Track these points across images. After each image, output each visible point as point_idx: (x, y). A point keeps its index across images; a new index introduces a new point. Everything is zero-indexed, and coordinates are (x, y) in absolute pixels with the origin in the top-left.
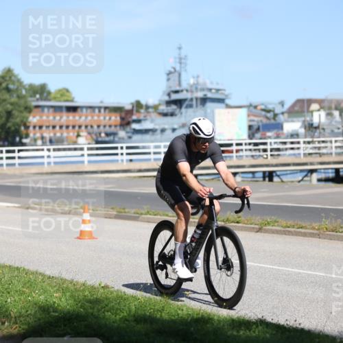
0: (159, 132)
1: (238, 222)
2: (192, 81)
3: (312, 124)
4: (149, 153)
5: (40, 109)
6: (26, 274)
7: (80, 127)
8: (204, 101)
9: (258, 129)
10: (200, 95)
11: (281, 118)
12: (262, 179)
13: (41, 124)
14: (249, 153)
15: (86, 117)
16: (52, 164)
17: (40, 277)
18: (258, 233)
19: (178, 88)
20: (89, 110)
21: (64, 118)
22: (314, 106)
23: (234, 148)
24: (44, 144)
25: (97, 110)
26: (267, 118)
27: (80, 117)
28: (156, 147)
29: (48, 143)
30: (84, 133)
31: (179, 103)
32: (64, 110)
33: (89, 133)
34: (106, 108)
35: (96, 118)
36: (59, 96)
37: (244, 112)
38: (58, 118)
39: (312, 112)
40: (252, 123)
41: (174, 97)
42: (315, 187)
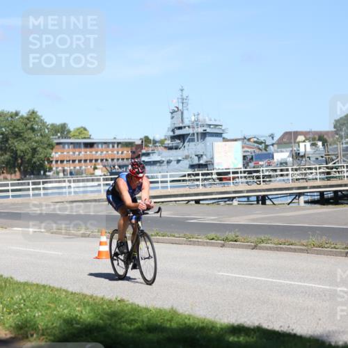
0: (165, 163)
1: (236, 241)
2: (193, 119)
3: (299, 154)
4: (157, 182)
5: (61, 146)
6: (52, 291)
7: (96, 160)
8: (204, 135)
9: (251, 159)
10: (200, 130)
11: (271, 149)
12: (256, 203)
13: (62, 159)
14: (244, 180)
15: (102, 152)
17: (64, 293)
18: (255, 252)
19: (181, 125)
20: (104, 146)
21: (83, 153)
22: (301, 138)
23: (231, 176)
24: (65, 176)
25: (111, 146)
26: (259, 149)
27: (97, 152)
28: (163, 177)
29: (69, 176)
30: (100, 166)
31: (182, 138)
32: (82, 146)
33: (105, 166)
34: (118, 143)
35: (110, 152)
36: (77, 134)
37: (239, 144)
38: (77, 153)
39: (299, 143)
40: (245, 154)
41: (178, 132)
42: (303, 209)
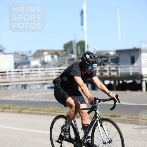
1: (9, 109)
3: (44, 62)
9: (19, 65)
11: (30, 59)
14: (15, 76)
18: (20, 115)
22: (45, 53)
23: (8, 73)
37: (12, 56)
39: (44, 56)
40: (16, 62)
42: (46, 91)
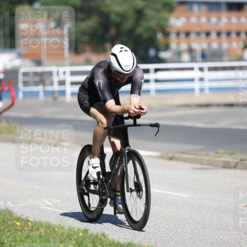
13: (187, 29)
16: (207, 91)
21: (224, 20)
24: (193, 60)
29: (199, 58)
32: (223, 8)
38: (214, 20)
